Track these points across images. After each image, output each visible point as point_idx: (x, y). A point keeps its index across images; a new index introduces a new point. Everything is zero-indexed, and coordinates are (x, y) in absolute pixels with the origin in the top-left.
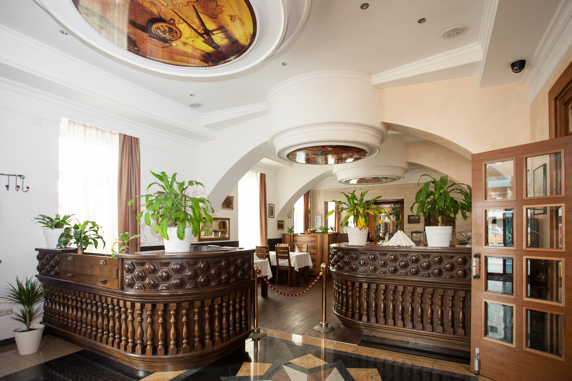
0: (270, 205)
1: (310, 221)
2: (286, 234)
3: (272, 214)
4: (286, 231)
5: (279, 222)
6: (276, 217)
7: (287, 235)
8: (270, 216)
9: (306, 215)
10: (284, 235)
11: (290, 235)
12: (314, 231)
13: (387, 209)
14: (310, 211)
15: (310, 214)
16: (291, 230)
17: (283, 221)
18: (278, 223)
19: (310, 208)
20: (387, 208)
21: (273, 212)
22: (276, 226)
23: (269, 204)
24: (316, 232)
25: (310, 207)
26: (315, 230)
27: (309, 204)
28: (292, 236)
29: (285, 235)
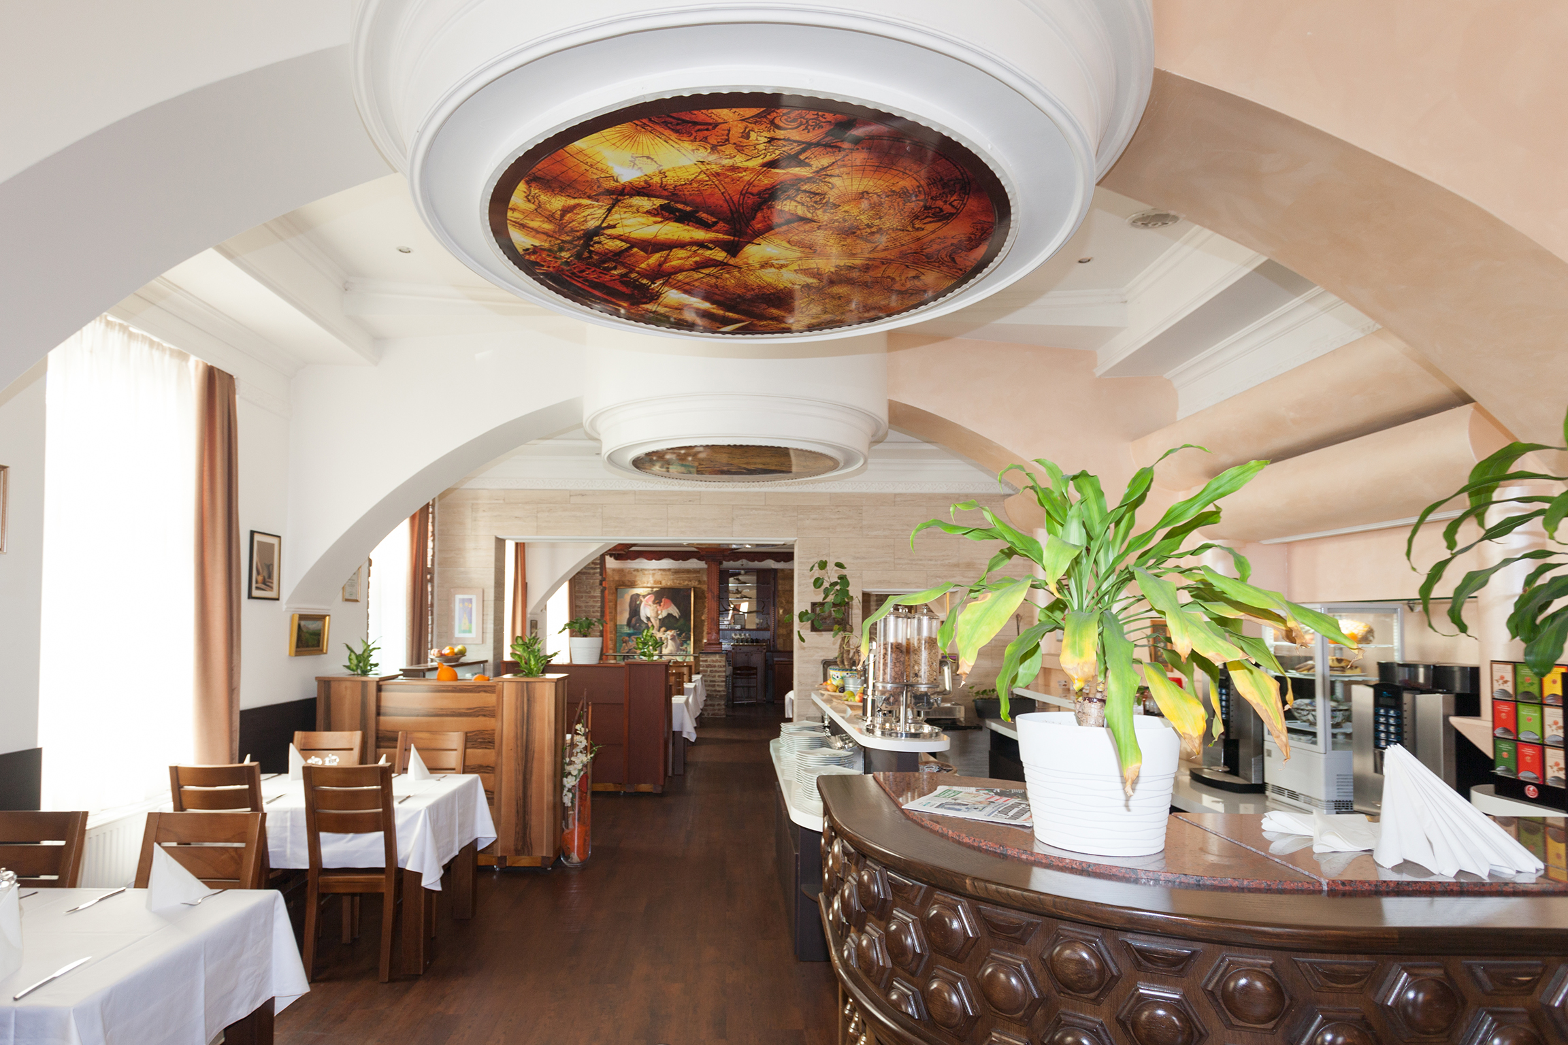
0: (257, 538)
1: (432, 615)
2: (339, 680)
3: (264, 582)
4: (334, 663)
5: (303, 623)
6: (285, 595)
7: (344, 685)
8: (255, 593)
9: (419, 588)
10: (325, 684)
11: (360, 686)
12: (457, 660)
13: (654, 574)
14: (431, 572)
15: (433, 587)
16: (362, 662)
17: (322, 618)
18: (299, 626)
19: (433, 560)
20: (651, 572)
21: (270, 576)
22: (285, 639)
23: (252, 533)
24: (463, 660)
25: (433, 556)
26: (462, 653)
27: (430, 544)
28: (372, 689)
29: (333, 684)
